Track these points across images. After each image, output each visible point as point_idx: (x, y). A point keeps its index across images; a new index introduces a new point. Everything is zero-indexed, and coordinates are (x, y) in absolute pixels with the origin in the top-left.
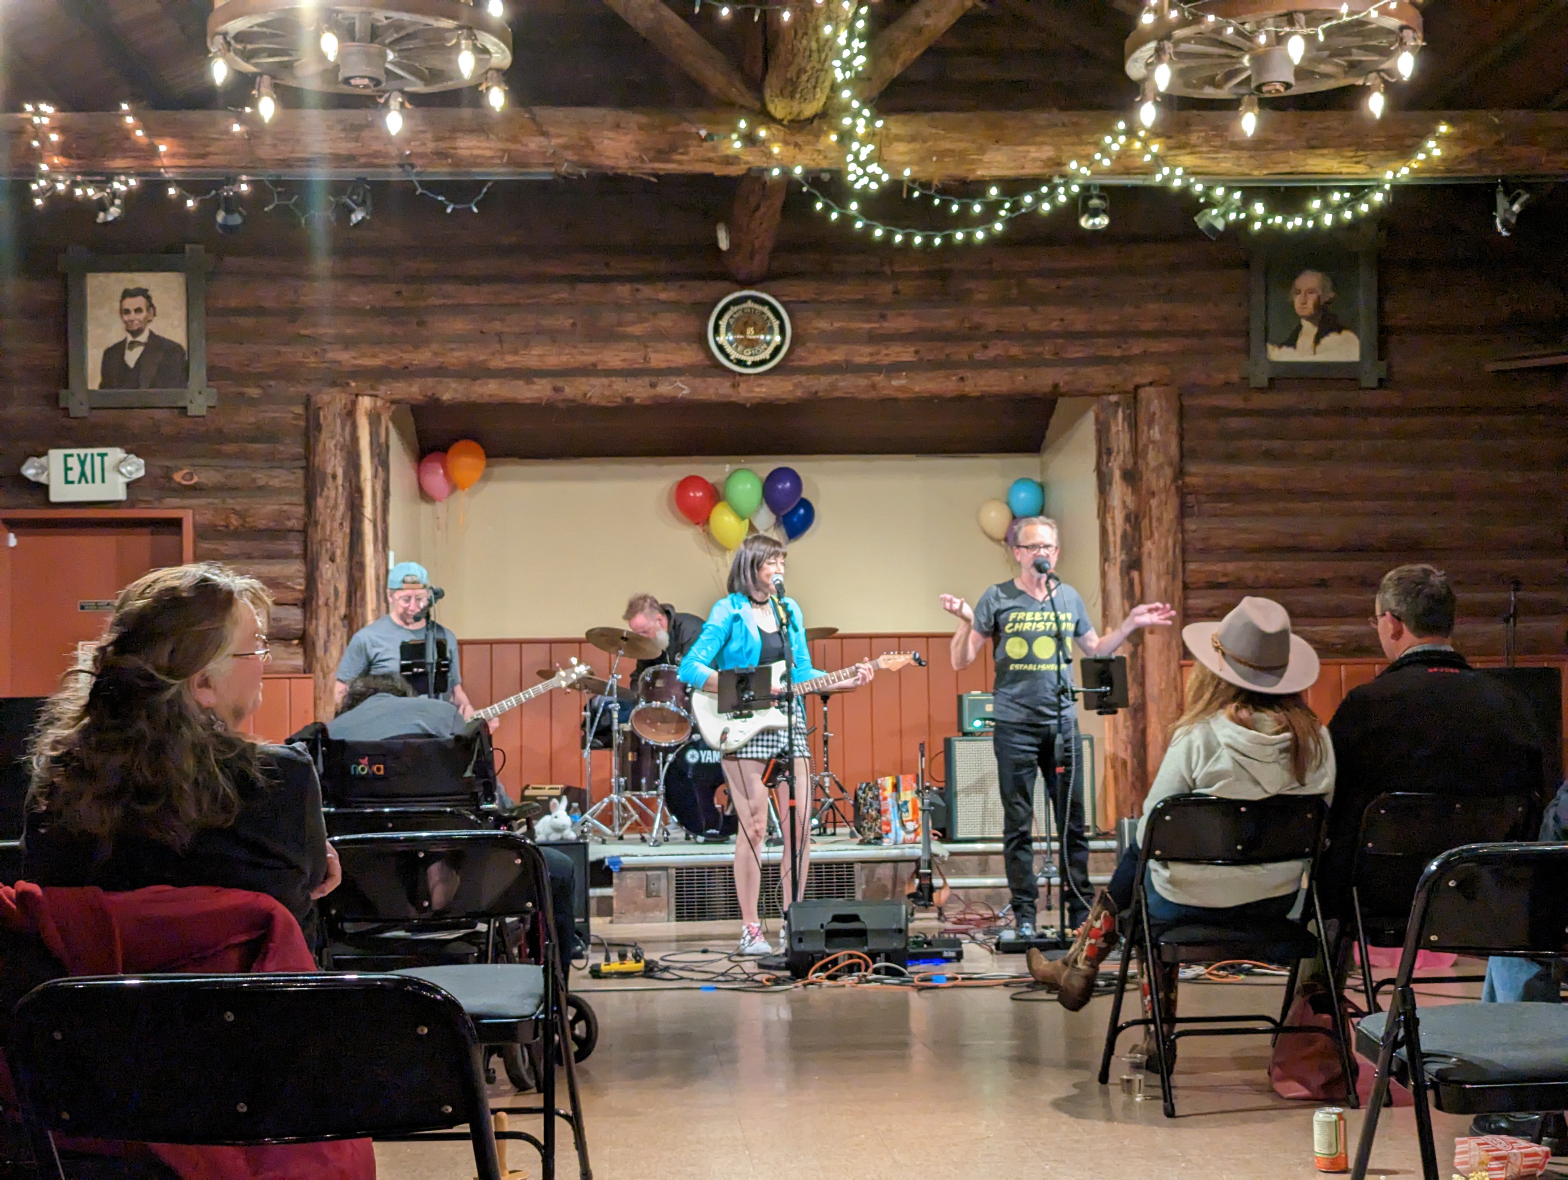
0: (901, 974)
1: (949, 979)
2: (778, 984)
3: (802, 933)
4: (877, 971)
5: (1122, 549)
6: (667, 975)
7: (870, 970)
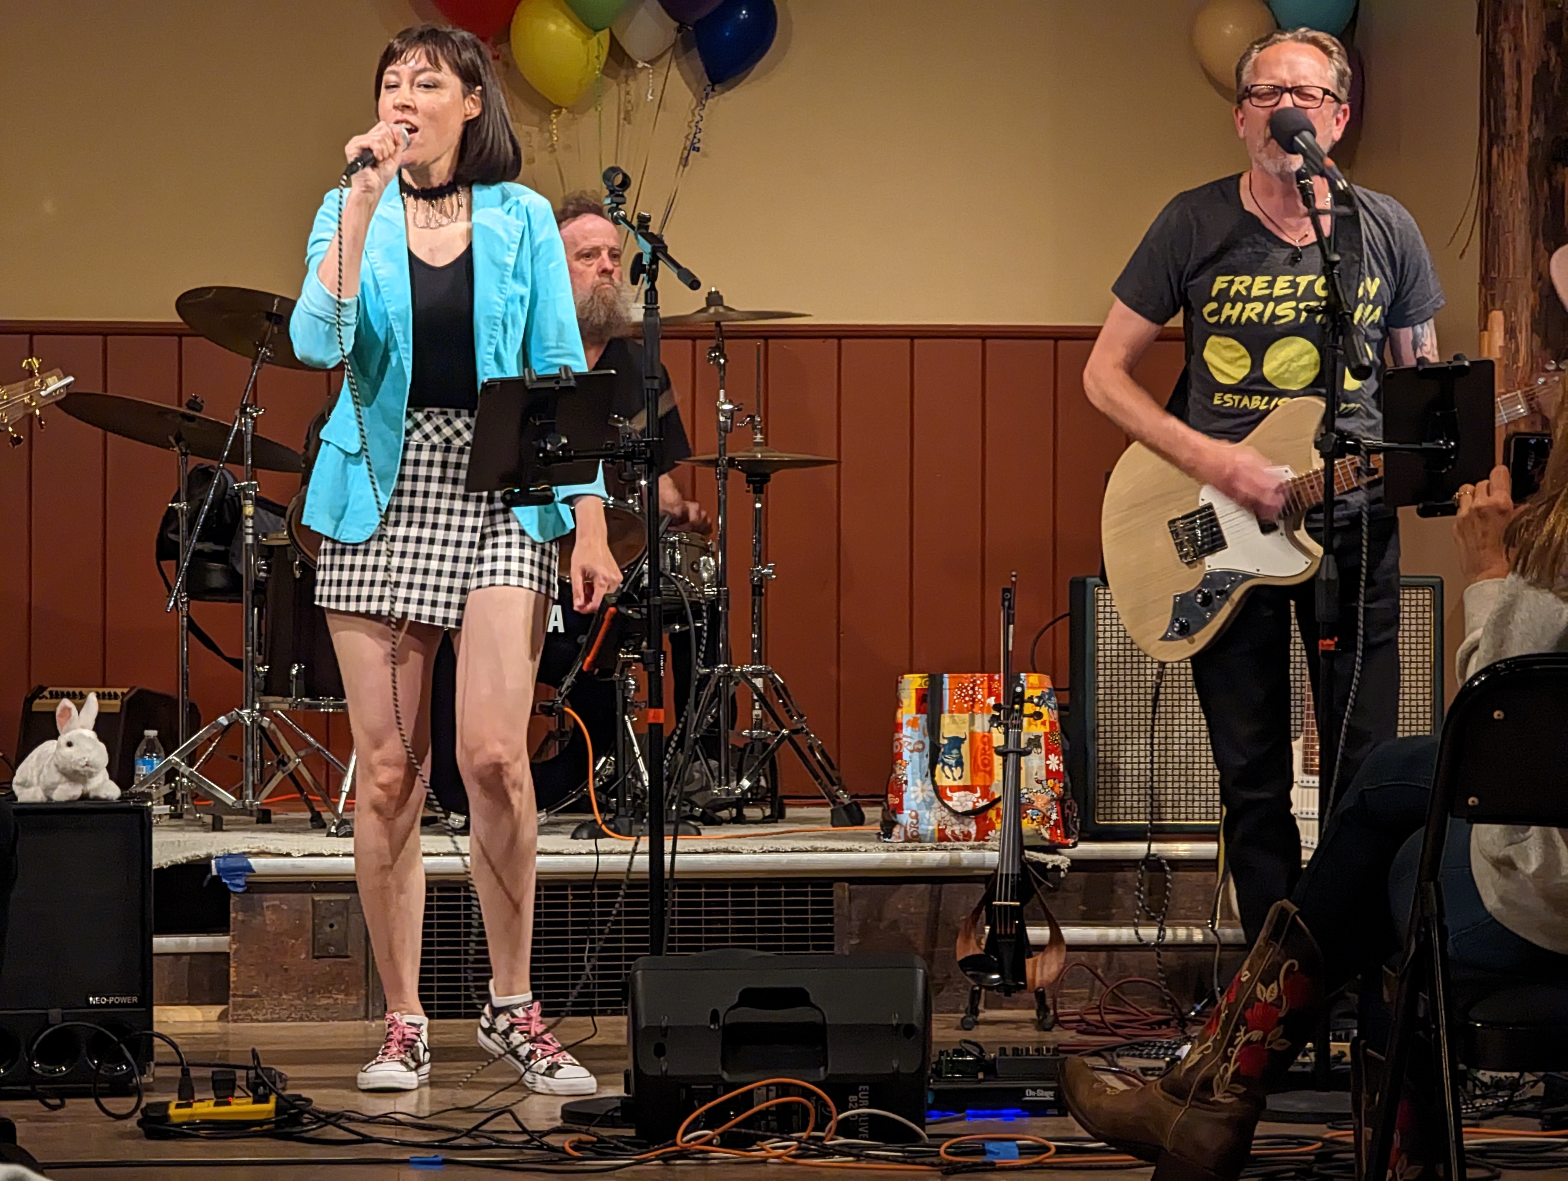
0: (905, 1136)
1: (1024, 1150)
2: (602, 1156)
3: (664, 1031)
4: (847, 1128)
5: (1534, 110)
6: (332, 1132)
7: (832, 1124)
